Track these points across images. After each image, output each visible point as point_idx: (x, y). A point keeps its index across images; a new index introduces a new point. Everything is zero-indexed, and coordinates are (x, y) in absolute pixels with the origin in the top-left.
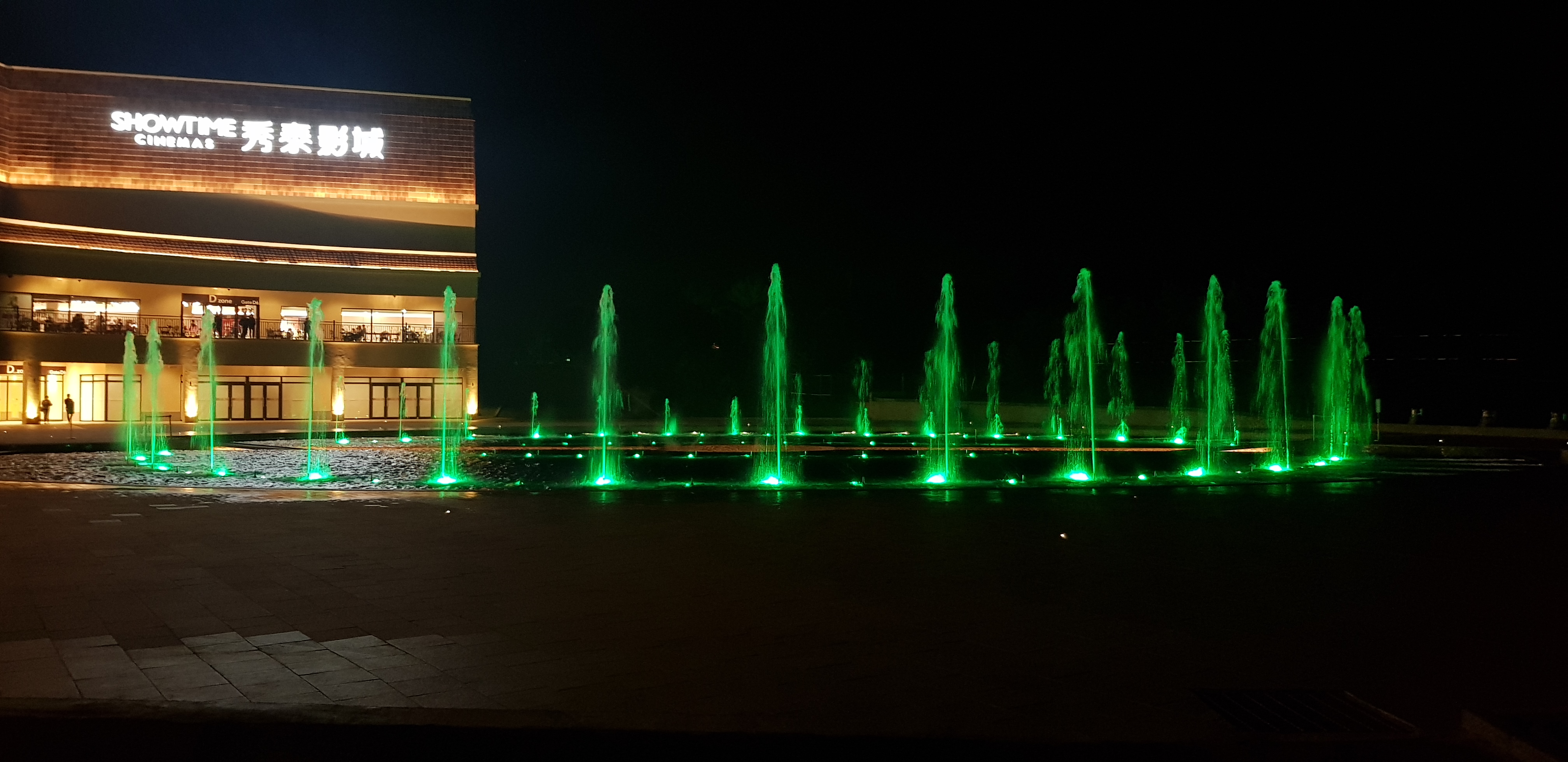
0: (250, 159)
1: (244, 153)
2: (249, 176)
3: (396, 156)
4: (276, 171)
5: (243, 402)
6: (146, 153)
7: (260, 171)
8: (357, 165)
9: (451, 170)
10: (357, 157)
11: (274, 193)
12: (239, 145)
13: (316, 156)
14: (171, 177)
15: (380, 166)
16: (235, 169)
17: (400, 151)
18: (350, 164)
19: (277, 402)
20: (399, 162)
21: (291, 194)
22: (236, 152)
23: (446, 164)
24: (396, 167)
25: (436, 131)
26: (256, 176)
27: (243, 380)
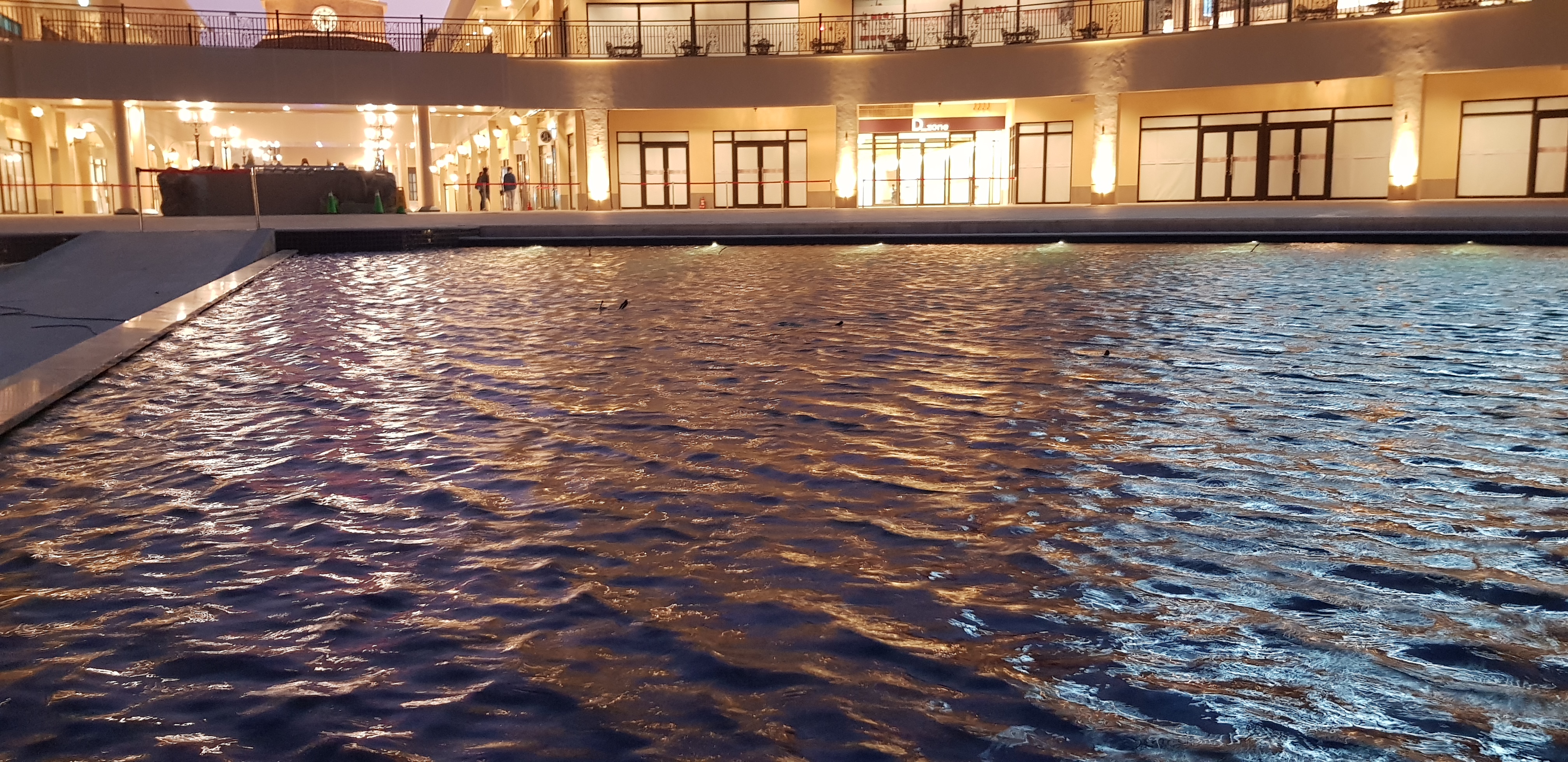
5: (1253, 164)
19: (1322, 163)
27: (1257, 119)
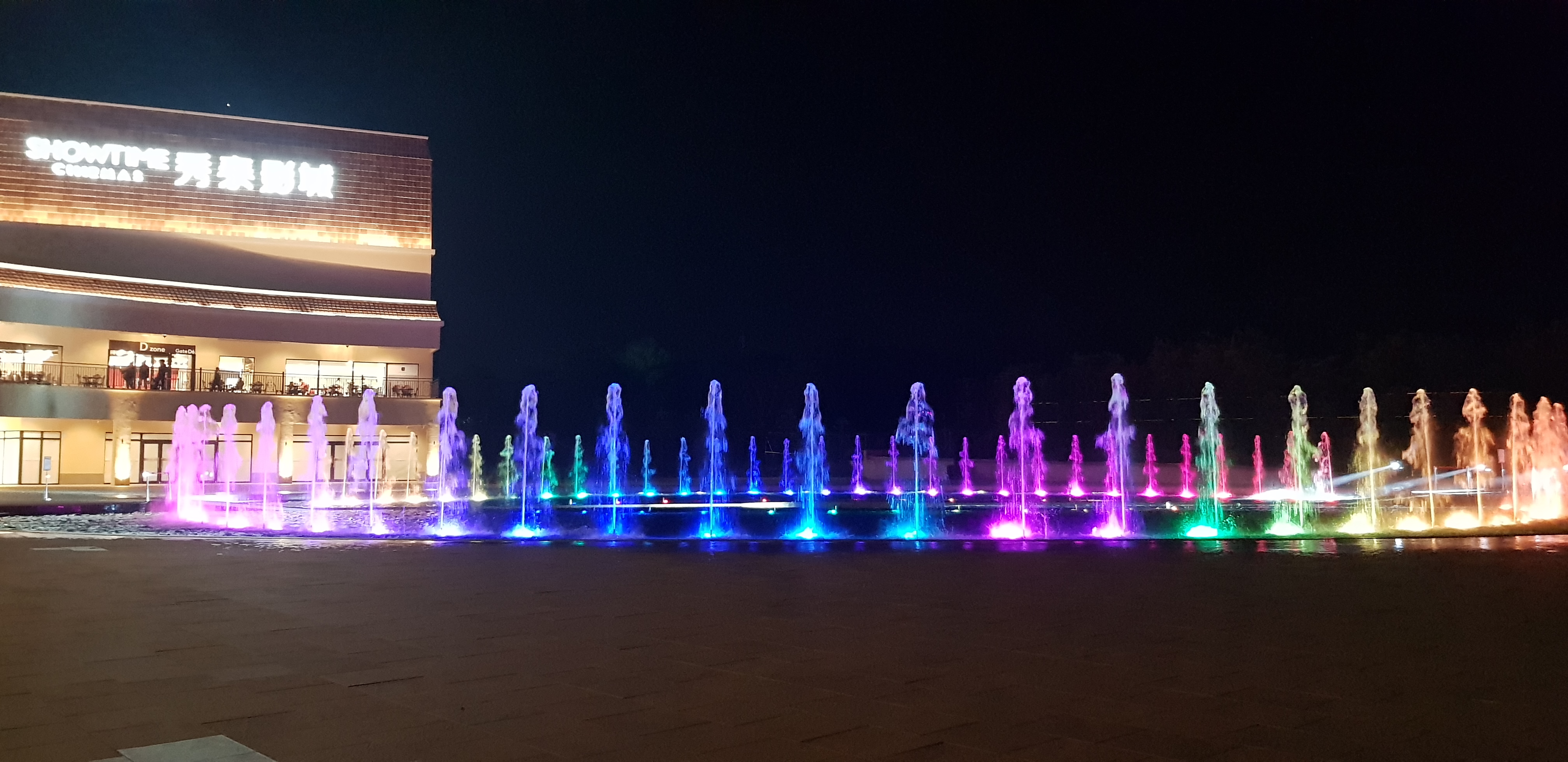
0: (183, 194)
1: (177, 188)
2: (182, 213)
3: (347, 195)
4: (213, 209)
6: (65, 185)
7: (195, 208)
8: (304, 204)
9: (407, 212)
10: (303, 196)
11: (210, 232)
12: (171, 179)
13: (258, 194)
14: (92, 212)
15: (328, 206)
16: (167, 205)
17: (351, 190)
18: (295, 203)
20: (350, 202)
21: (229, 233)
22: (168, 186)
23: (401, 206)
24: (346, 207)
25: (391, 171)
26: (190, 213)
